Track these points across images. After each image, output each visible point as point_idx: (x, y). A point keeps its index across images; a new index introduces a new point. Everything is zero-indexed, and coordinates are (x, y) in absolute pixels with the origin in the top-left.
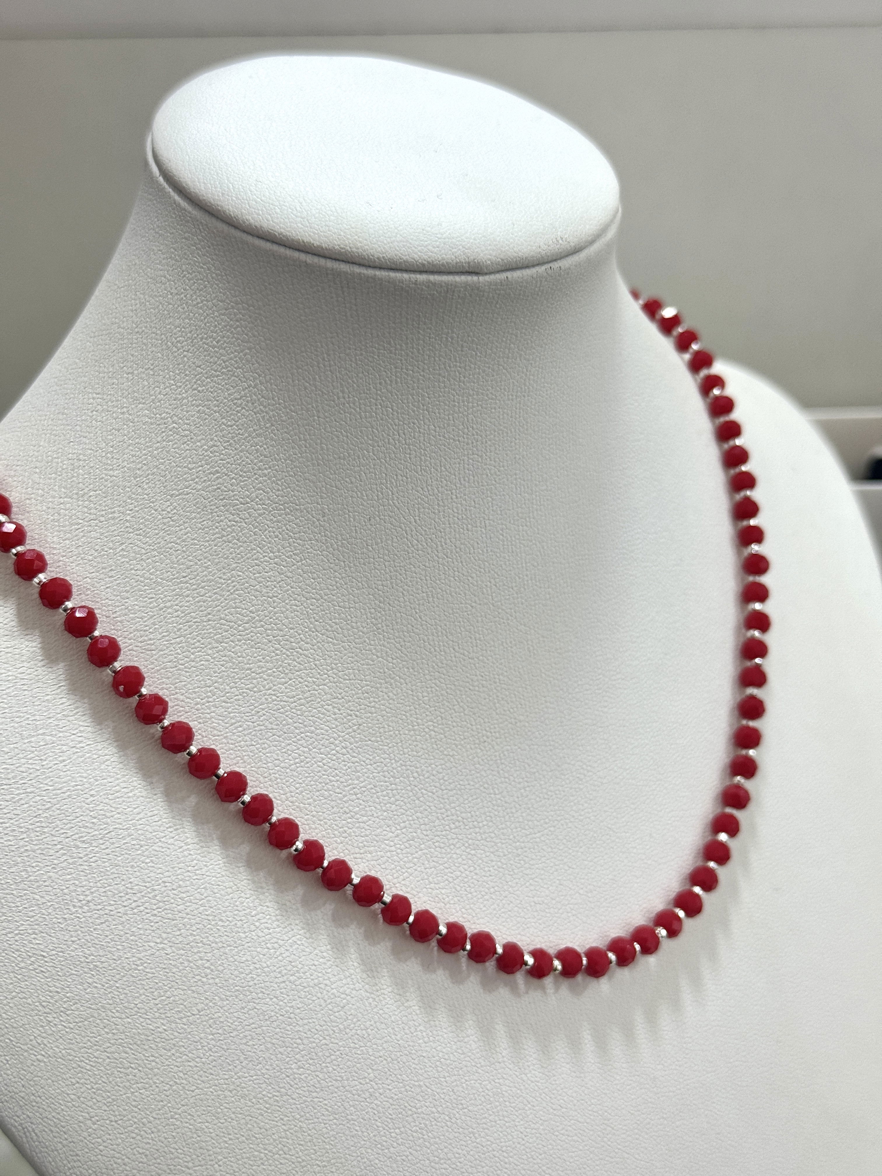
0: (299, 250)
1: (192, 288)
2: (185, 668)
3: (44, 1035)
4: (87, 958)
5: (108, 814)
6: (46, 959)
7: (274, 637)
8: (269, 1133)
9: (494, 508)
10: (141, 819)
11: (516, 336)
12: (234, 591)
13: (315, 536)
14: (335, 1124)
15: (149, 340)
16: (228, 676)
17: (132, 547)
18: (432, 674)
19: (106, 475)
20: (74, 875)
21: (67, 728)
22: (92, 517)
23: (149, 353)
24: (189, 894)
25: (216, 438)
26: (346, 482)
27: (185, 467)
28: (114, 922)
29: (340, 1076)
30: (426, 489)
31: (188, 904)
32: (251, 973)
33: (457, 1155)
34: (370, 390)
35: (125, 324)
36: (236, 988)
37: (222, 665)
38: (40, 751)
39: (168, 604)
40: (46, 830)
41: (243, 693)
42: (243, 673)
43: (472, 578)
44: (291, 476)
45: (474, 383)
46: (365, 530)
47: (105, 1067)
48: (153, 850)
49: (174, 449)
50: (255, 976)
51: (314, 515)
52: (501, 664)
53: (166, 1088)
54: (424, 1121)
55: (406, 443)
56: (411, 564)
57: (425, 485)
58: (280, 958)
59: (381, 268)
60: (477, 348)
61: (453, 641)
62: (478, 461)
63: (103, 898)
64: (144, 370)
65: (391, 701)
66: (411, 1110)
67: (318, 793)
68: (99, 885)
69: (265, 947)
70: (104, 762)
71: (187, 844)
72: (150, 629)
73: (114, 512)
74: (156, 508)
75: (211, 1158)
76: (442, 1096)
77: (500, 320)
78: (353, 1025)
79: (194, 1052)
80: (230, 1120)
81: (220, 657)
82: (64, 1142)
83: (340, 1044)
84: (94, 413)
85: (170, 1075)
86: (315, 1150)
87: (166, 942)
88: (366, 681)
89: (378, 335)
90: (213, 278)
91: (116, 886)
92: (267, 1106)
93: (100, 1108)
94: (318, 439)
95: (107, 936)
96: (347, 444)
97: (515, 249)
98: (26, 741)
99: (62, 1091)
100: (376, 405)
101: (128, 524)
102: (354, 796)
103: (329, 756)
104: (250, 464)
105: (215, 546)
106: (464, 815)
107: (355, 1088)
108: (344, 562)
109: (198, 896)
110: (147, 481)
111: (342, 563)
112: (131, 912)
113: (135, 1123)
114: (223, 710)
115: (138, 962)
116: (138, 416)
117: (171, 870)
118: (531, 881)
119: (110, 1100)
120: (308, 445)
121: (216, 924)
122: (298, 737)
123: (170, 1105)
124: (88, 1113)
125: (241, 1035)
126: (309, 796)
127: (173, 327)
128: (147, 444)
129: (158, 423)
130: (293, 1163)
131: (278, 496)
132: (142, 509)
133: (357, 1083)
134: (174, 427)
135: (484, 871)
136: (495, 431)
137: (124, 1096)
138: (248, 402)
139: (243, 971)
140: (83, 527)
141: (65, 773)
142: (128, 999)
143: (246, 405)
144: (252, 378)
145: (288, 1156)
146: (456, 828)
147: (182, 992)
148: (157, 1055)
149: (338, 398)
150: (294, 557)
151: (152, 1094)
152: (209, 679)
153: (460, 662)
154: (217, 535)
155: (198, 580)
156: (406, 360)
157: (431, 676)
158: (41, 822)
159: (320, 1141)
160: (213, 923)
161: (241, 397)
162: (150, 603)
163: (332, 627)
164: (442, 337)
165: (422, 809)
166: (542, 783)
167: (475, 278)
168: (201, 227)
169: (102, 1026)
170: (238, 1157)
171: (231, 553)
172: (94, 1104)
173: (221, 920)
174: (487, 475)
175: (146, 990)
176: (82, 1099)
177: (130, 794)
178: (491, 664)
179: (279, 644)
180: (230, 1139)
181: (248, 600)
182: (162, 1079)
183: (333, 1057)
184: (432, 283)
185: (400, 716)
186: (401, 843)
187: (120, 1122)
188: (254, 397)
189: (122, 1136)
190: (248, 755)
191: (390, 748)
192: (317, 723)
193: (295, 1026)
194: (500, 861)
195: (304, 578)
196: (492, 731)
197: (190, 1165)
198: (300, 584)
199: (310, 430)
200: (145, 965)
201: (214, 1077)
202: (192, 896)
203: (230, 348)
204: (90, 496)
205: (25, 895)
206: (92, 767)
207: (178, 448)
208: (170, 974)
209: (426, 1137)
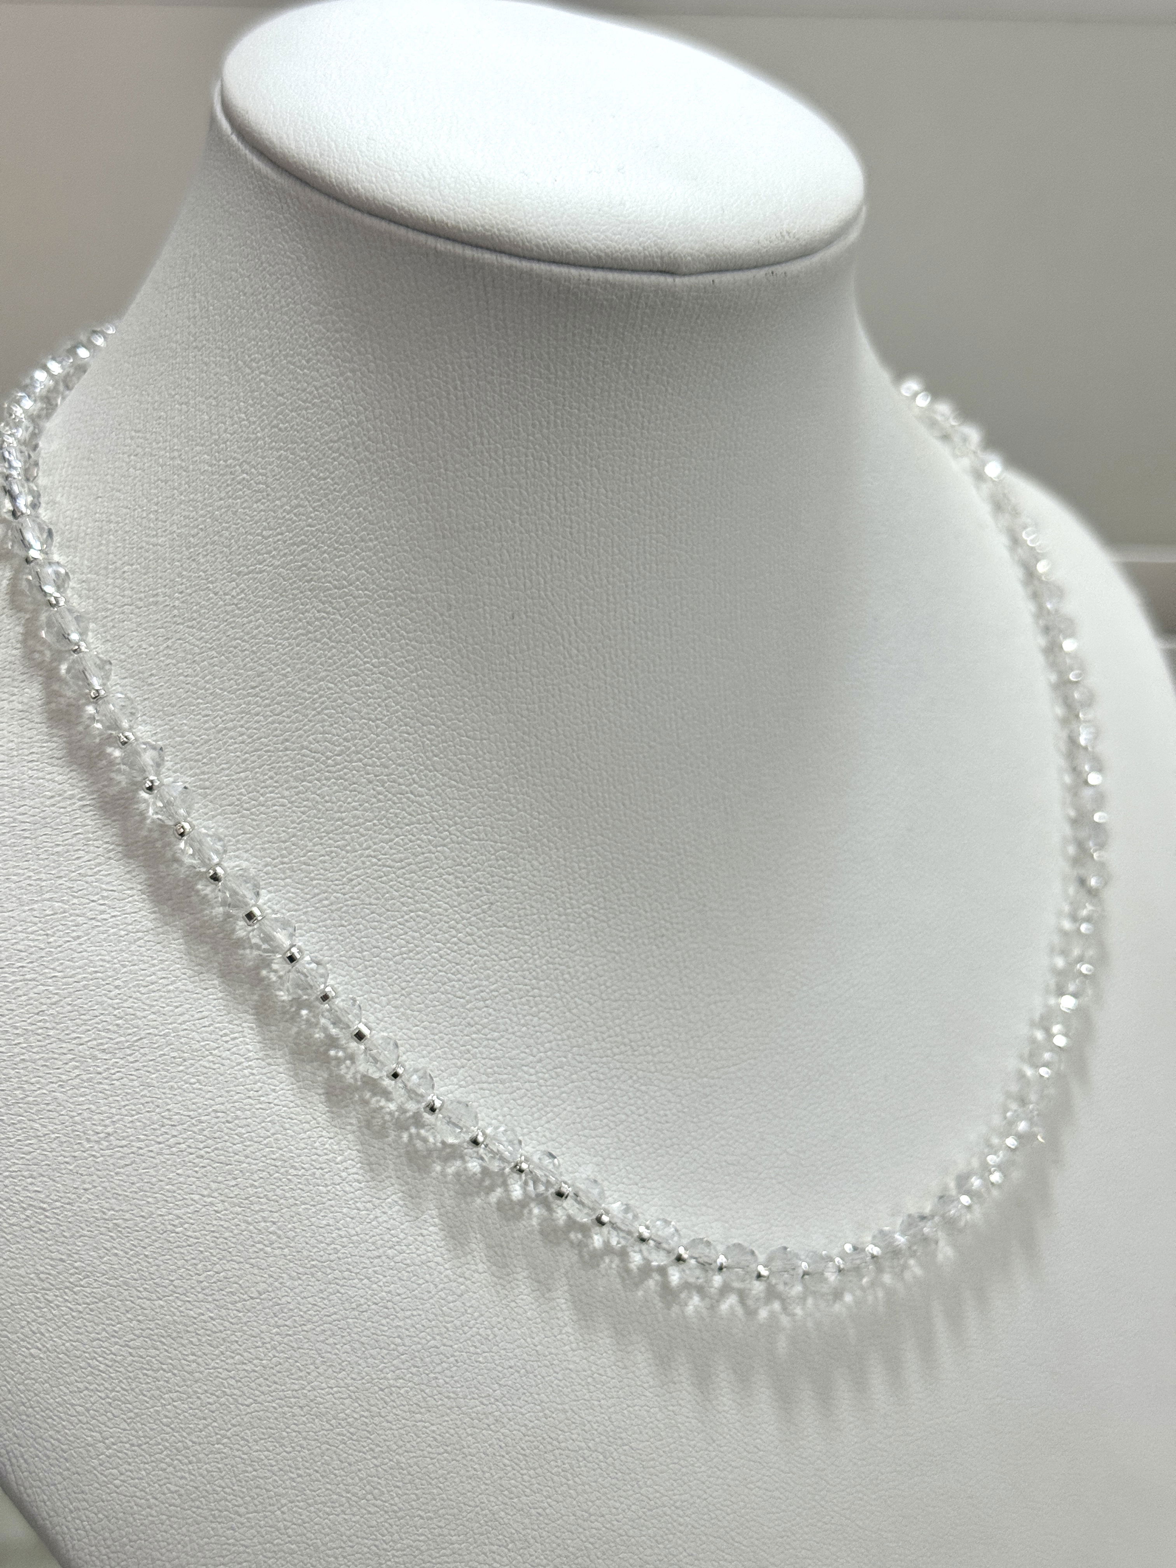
0: (426, 232)
1: (275, 285)
2: (252, 814)
3: (41, 1320)
4: (104, 1213)
5: (138, 1013)
6: (47, 1214)
7: (376, 776)
8: (353, 1468)
9: (685, 609)
10: (185, 1022)
11: (722, 368)
12: (322, 709)
13: (436, 637)
14: (446, 1459)
15: (212, 358)
16: (311, 828)
17: (181, 644)
18: (593, 837)
19: (147, 543)
20: (89, 1097)
21: (85, 892)
22: (126, 600)
23: (212, 375)
24: (249, 1129)
25: (302, 496)
26: (482, 562)
27: (258, 535)
28: (144, 1165)
29: (454, 1392)
30: (591, 578)
31: (248, 1143)
32: (333, 1243)
33: (614, 1510)
34: (518, 433)
35: (179, 336)
36: (313, 1263)
37: (303, 813)
38: (46, 922)
39: (230, 725)
40: (51, 1033)
41: (332, 852)
42: (332, 825)
43: (651, 706)
44: (406, 551)
45: (662, 431)
46: (505, 631)
47: (125, 1368)
48: (201, 1065)
49: (244, 508)
50: (339, 1247)
51: (436, 607)
52: (688, 828)
53: (210, 1400)
54: (569, 1461)
55: (565, 512)
56: (567, 682)
57: (590, 573)
58: (374, 1223)
59: (539, 260)
60: (668, 383)
61: (623, 793)
62: (664, 543)
63: (129, 1130)
64: (204, 399)
65: (535, 873)
66: (551, 1444)
67: (431, 996)
68: (123, 1111)
69: (353, 1206)
70: (135, 941)
71: (248, 1059)
72: (204, 758)
73: (157, 595)
74: (217, 590)
75: (272, 1502)
76: (595, 1426)
77: (701, 342)
78: (473, 1322)
79: (252, 1351)
80: (299, 1448)
81: (300, 800)
82: (65, 1473)
83: (456, 1346)
84: (132, 457)
85: (216, 1382)
86: (416, 1495)
87: (216, 1194)
88: (502, 843)
89: (532, 357)
90: (304, 272)
91: (148, 1115)
92: (352, 1430)
93: (116, 1426)
94: (446, 500)
95: (133, 1184)
96: (485, 509)
97: (725, 243)
98: (27, 908)
99: (64, 1400)
100: (527, 456)
101: (176, 612)
102: (482, 1003)
103: (449, 945)
104: (348, 533)
105: (298, 645)
106: (632, 1036)
107: (475, 1410)
108: (476, 675)
109: (263, 1132)
110: (205, 553)
111: (473, 676)
112: (168, 1152)
113: (166, 1448)
114: (303, 875)
115: (176, 1222)
116: (194, 463)
117: (226, 1094)
118: (722, 1133)
119: (132, 1415)
120: (430, 509)
121: (287, 1172)
122: (406, 917)
123: (215, 1424)
124: (101, 1433)
125: (318, 1329)
126: (419, 999)
127: (245, 340)
128: (206, 502)
129: (222, 472)
130: (386, 1512)
131: (386, 579)
132: (196, 591)
133: (477, 1402)
134: (244, 479)
135: (659, 1115)
136: (688, 502)
137: (152, 1410)
138: (348, 446)
139: (323, 1239)
140: (112, 614)
141: (80, 955)
142: (162, 1274)
143: (346, 451)
144: (354, 412)
145: (379, 1502)
146: (621, 1053)
147: (237, 1266)
148: (199, 1353)
149: (475, 444)
150: (407, 665)
151: (191, 1408)
152: (284, 831)
153: (632, 822)
154: (300, 631)
155: (273, 692)
156: (570, 393)
157: (591, 840)
158: (45, 1021)
159: (424, 1482)
160: (282, 1170)
161: (339, 439)
162: (206, 722)
163: (457, 765)
164: (621, 364)
165: (574, 1025)
166: (740, 996)
167: (669, 280)
168: (289, 201)
169: (123, 1309)
170: (310, 1501)
171: (319, 657)
172: (110, 1419)
173: (293, 1167)
174: (676, 563)
175: (186, 1261)
176: (91, 1412)
177: (171, 987)
178: (674, 828)
179: (383, 786)
180: (299, 1476)
181: (341, 722)
182: (205, 1388)
183: (445, 1365)
184: (611, 284)
185: (547, 894)
186: (544, 1071)
187: (144, 1447)
188: (357, 439)
189: (147, 1466)
190: (337, 940)
191: (533, 937)
192: (432, 899)
193: (393, 1320)
194: (680, 1103)
195: (419, 695)
196: (674, 920)
197: (242, 1510)
198: (415, 704)
199: (434, 487)
200: (186, 1226)
201: (278, 1386)
202: (254, 1131)
203: (325, 369)
204: (124, 572)
205: (19, 1122)
206: (117, 948)
207: (249, 507)
208: (221, 1240)
209: (570, 1482)
